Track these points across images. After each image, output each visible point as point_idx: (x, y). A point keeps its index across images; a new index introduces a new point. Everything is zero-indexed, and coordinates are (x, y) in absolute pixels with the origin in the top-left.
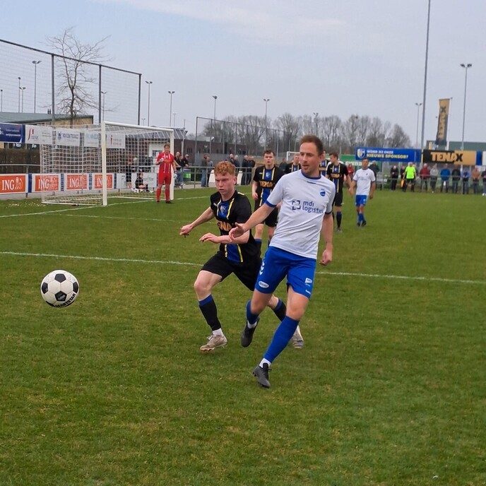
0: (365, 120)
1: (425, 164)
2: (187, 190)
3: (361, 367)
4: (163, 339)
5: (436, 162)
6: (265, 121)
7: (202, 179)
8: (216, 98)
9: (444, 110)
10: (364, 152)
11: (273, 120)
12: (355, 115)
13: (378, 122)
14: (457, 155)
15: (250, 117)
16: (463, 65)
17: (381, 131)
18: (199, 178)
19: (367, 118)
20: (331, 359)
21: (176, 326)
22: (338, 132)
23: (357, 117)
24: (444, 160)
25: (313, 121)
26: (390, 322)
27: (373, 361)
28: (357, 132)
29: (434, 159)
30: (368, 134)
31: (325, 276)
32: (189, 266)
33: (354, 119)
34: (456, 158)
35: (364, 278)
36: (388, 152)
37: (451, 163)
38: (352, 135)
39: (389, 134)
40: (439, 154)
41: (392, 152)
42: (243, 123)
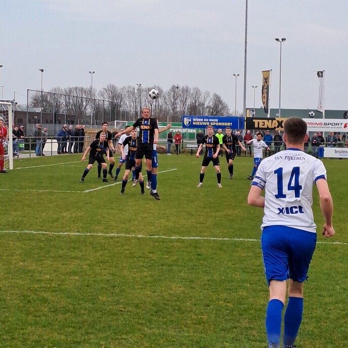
0: (186, 90)
1: (249, 131)
2: (23, 159)
3: (235, 330)
4: (37, 309)
5: (258, 128)
6: (90, 92)
7: (37, 149)
8: (42, 71)
9: (266, 80)
10: (190, 120)
11: (98, 90)
12: (176, 86)
13: (197, 92)
14: (278, 121)
15: (76, 88)
16: (277, 40)
17: (201, 100)
18: (34, 147)
19: (187, 88)
20: (204, 323)
21: (47, 295)
22: (161, 100)
23: (178, 88)
24: (266, 127)
25: (136, 91)
26: (251, 284)
27: (245, 323)
28: (178, 101)
29: (256, 126)
30: (188, 102)
31: (177, 241)
32: (44, 235)
33: (175, 88)
34: (277, 124)
35: (215, 241)
36: (213, 120)
37: (272, 129)
38: (174, 104)
39: (209, 103)
40: (261, 121)
41: (217, 120)
42: (68, 94)
